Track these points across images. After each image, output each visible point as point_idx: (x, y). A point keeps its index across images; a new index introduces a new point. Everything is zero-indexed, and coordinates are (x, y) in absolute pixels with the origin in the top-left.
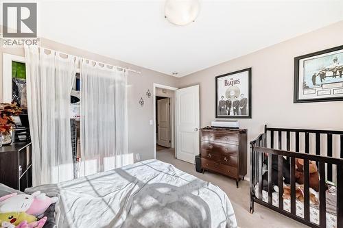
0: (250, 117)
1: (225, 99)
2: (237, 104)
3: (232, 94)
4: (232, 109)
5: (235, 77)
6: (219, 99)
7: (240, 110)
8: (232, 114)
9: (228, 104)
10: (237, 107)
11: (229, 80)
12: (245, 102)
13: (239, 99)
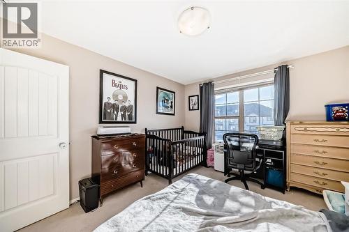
0: (135, 123)
1: (112, 101)
2: (125, 109)
3: (120, 97)
4: (119, 114)
5: (124, 82)
6: (105, 100)
7: (127, 116)
8: (119, 119)
9: (115, 107)
10: (125, 112)
11: (117, 82)
12: (131, 109)
13: (127, 104)
